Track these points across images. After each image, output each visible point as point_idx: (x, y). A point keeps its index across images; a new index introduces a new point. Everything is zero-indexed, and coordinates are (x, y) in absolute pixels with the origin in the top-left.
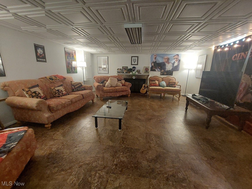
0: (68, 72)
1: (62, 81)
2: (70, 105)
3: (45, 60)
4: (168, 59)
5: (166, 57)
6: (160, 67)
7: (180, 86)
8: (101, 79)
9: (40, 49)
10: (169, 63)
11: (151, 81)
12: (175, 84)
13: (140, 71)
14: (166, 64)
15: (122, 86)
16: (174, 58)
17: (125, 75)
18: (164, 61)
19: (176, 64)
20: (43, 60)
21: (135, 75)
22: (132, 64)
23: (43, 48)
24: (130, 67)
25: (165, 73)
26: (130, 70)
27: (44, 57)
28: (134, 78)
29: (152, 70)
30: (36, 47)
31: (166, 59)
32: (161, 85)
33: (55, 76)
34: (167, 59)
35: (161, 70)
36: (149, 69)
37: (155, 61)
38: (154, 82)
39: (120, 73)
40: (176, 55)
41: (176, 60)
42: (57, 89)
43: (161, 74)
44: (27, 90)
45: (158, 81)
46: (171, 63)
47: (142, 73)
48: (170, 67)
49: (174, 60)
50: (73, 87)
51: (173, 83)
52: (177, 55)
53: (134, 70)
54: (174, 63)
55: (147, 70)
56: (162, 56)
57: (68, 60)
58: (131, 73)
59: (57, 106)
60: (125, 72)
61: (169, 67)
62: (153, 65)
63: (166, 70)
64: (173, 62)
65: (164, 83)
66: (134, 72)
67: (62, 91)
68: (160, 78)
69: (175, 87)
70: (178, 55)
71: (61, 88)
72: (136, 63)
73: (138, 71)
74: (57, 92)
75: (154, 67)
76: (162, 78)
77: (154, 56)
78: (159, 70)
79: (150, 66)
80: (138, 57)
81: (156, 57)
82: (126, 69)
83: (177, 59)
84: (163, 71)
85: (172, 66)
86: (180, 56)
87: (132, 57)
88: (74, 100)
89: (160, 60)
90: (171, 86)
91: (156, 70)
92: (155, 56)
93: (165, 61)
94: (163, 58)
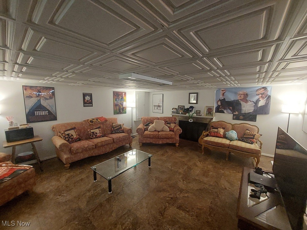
0: (115, 113)
1: (103, 123)
2: (93, 149)
3: (91, 105)
4: (246, 95)
5: (241, 93)
6: (231, 108)
7: (261, 144)
8: (147, 121)
9: (87, 96)
10: (246, 101)
11: (212, 128)
12: (253, 138)
13: (200, 112)
14: (242, 103)
15: (170, 131)
16: (257, 93)
17: (180, 116)
18: (238, 98)
19: (262, 103)
20: (90, 105)
21: (192, 117)
22: (189, 103)
23: (91, 95)
24: (187, 106)
25: (241, 117)
26: (187, 111)
27: (91, 103)
28: (191, 121)
29: (218, 110)
30: (84, 95)
31: (242, 96)
32: (227, 136)
33: (97, 119)
34: (244, 95)
35: (233, 111)
36: (213, 110)
37: (223, 98)
38: (216, 130)
39: (175, 113)
40: (260, 89)
41: (261, 97)
42: (92, 131)
43: (234, 118)
44: (63, 132)
45: (223, 128)
46: (251, 101)
47: (203, 115)
48: (249, 107)
49: (257, 97)
50: (113, 129)
51: (251, 135)
52: (263, 88)
53: (191, 111)
54: (258, 101)
55: (209, 111)
56: (235, 91)
57: (116, 102)
58: (187, 115)
59: (77, 149)
60: (180, 113)
61: (247, 108)
62: (219, 103)
63: (243, 112)
64: (255, 99)
65: (233, 134)
66: (191, 113)
67: (96, 133)
68: (229, 125)
69: (252, 143)
70: (265, 88)
71: (97, 131)
72: (195, 102)
73: (198, 112)
74: (92, 134)
75: (222, 107)
76: (233, 125)
77: (221, 92)
78: (230, 111)
79: (215, 106)
80: (197, 93)
81: (225, 92)
82: (182, 108)
83: (262, 94)
84: (237, 113)
85: (253, 106)
86: (269, 89)
87: (190, 93)
88: (99, 144)
89: (231, 97)
90: (246, 141)
91: (225, 111)
92: (223, 91)
93: (240, 99)
94: (236, 93)
